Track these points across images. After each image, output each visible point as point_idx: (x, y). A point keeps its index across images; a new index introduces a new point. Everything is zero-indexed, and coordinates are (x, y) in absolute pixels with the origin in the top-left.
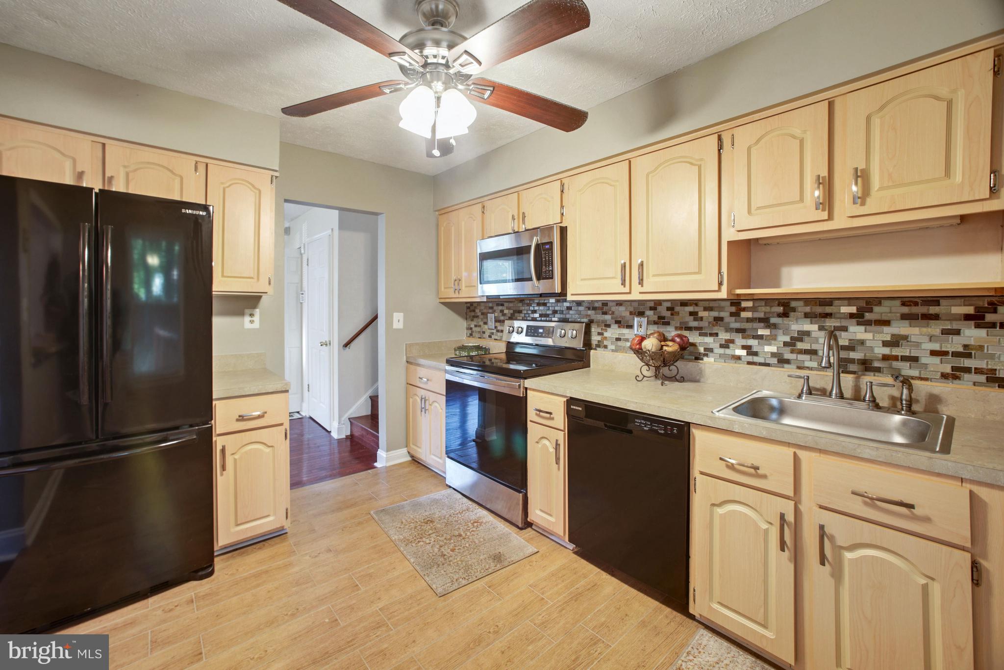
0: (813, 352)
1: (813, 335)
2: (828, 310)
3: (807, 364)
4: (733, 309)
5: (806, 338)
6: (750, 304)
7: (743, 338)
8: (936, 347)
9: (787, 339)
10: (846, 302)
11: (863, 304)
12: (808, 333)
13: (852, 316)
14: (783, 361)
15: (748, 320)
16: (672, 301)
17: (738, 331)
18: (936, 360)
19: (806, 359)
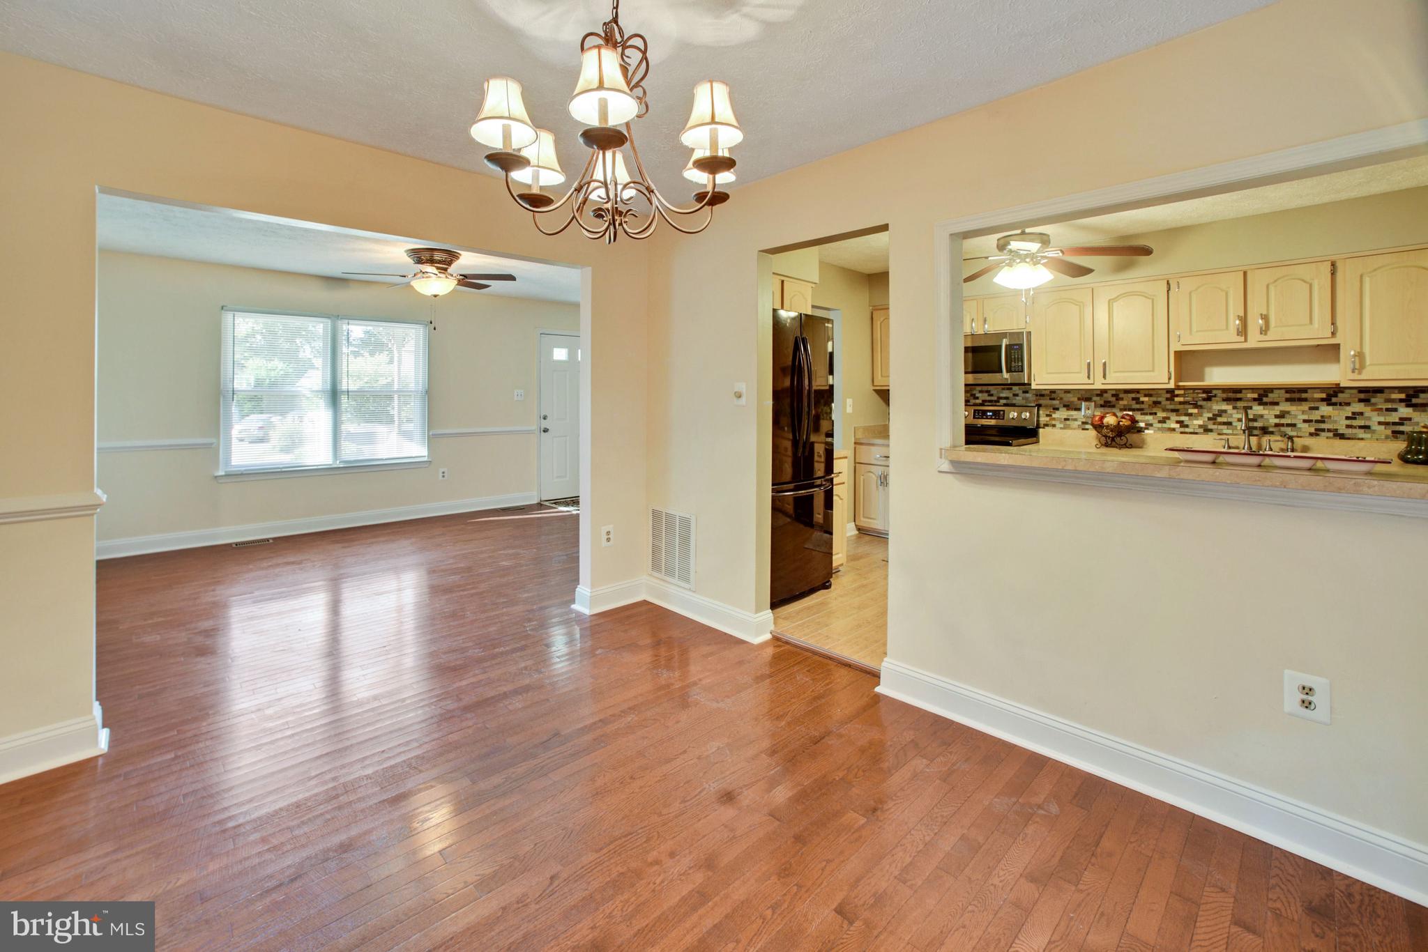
0: (1229, 424)
1: (1229, 412)
2: (1239, 396)
3: (1225, 431)
4: (1168, 396)
5: (1224, 415)
6: (1181, 392)
7: (1177, 415)
8: (1306, 417)
9: (1210, 415)
10: (1250, 391)
11: (1262, 392)
12: (1225, 411)
13: (1255, 400)
14: (1207, 430)
15: (1181, 403)
16: (1116, 390)
17: (1173, 411)
18: (1306, 425)
19: (1225, 429)
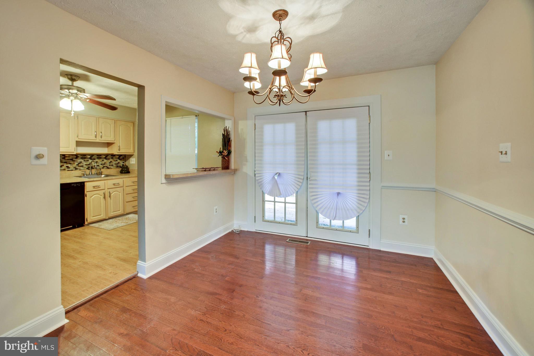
0: (82, 166)
1: (82, 162)
2: (85, 157)
3: (81, 169)
4: (63, 157)
5: (81, 163)
6: (68, 156)
7: (66, 164)
8: (101, 163)
9: (77, 164)
10: (88, 155)
11: (91, 156)
12: (81, 162)
13: (90, 158)
14: (76, 169)
15: (68, 160)
17: (65, 162)
18: (101, 165)
19: (81, 168)
